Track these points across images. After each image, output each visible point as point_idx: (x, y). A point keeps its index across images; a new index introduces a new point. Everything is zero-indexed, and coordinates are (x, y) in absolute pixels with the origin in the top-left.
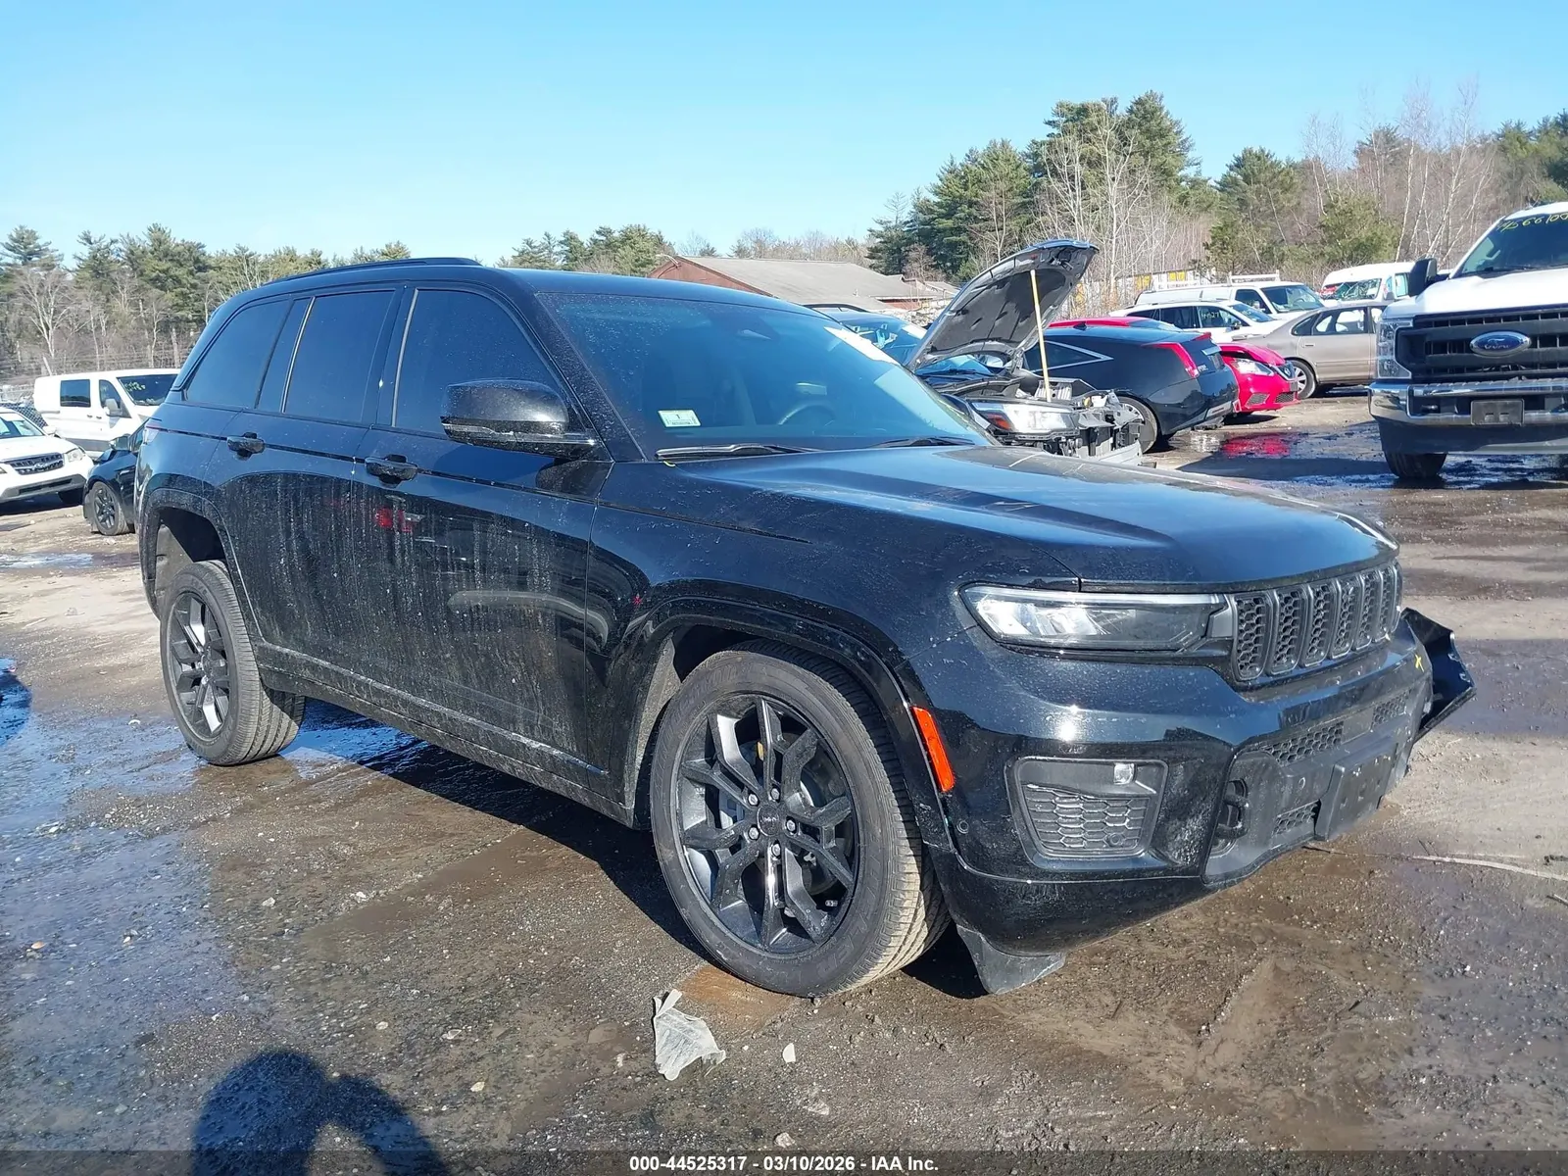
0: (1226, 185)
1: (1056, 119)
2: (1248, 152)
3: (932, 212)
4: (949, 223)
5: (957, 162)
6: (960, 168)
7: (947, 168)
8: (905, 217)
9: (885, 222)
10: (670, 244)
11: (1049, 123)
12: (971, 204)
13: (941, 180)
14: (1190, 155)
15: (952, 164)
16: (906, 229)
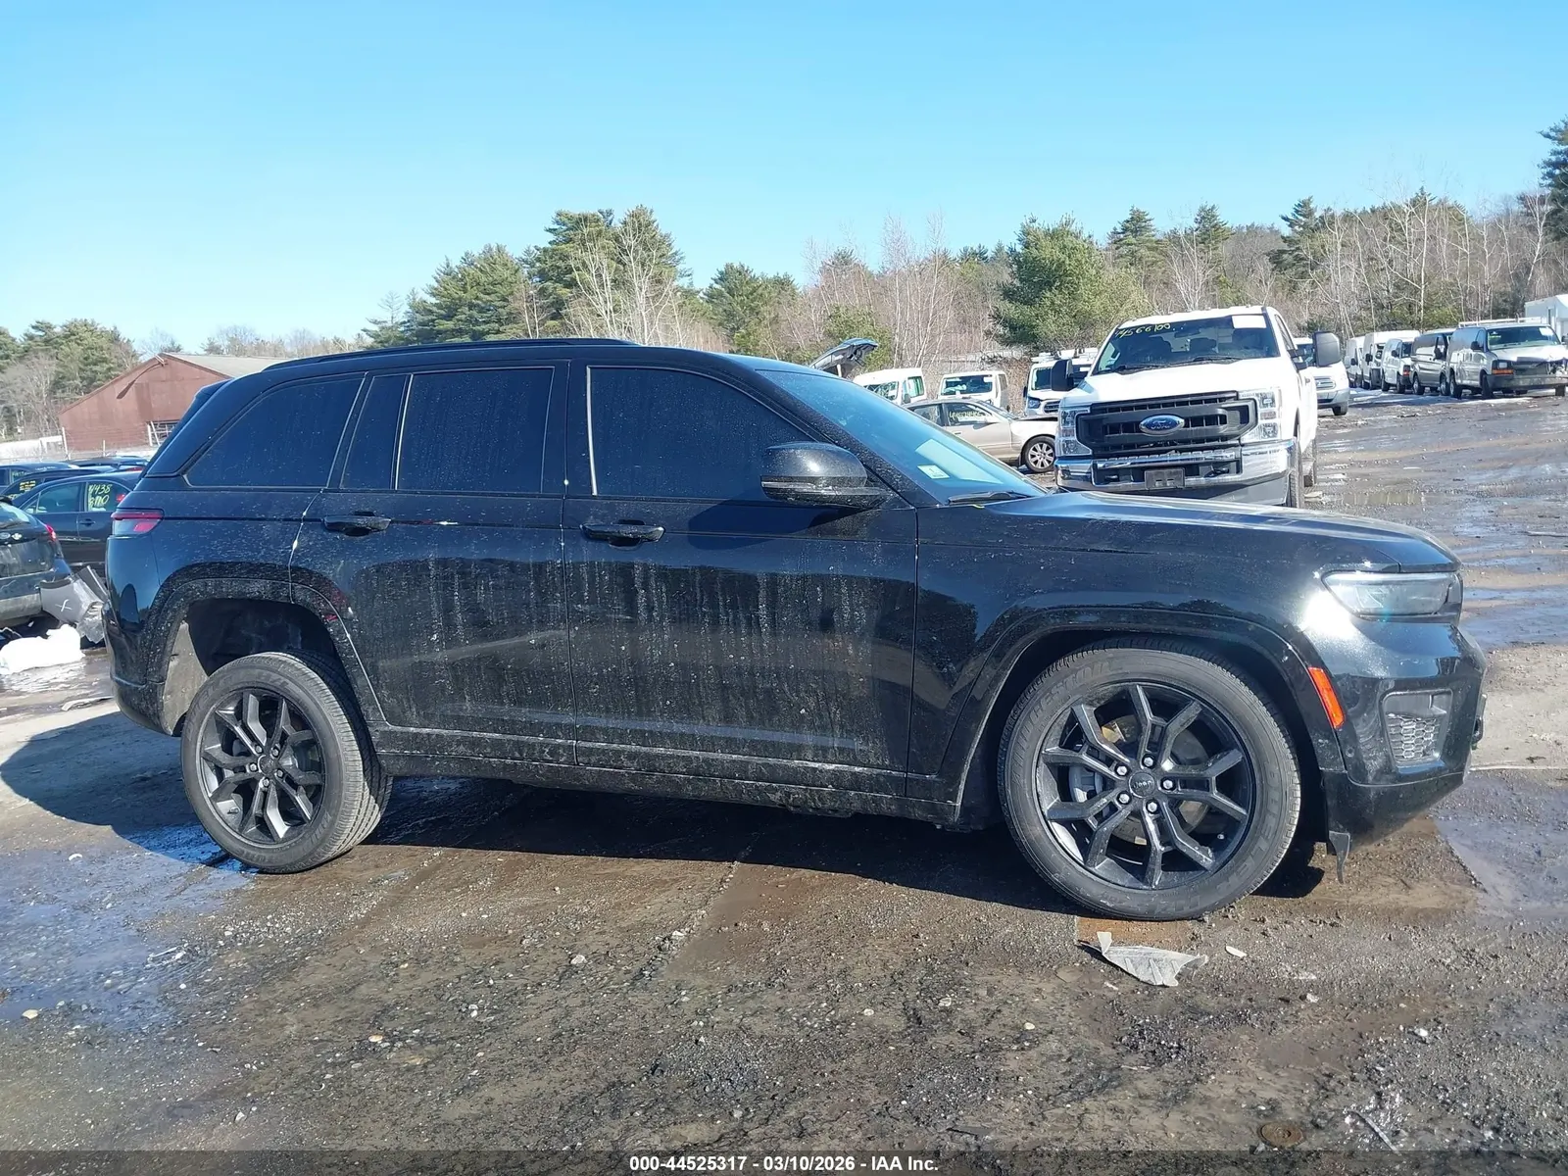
0: (712, 296)
1: (556, 227)
2: (729, 267)
3: (431, 312)
4: (450, 325)
5: (453, 265)
6: (456, 270)
7: (443, 270)
8: (401, 317)
9: (379, 322)
10: (129, 340)
11: (550, 230)
12: (471, 306)
13: (437, 281)
14: (680, 267)
15: (448, 266)
16: (402, 329)
